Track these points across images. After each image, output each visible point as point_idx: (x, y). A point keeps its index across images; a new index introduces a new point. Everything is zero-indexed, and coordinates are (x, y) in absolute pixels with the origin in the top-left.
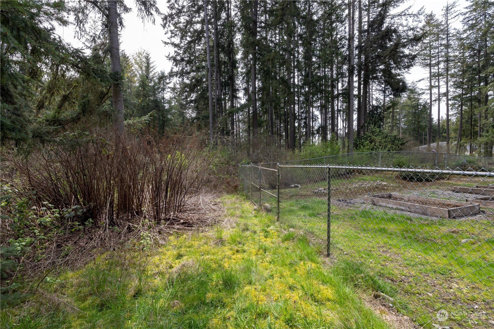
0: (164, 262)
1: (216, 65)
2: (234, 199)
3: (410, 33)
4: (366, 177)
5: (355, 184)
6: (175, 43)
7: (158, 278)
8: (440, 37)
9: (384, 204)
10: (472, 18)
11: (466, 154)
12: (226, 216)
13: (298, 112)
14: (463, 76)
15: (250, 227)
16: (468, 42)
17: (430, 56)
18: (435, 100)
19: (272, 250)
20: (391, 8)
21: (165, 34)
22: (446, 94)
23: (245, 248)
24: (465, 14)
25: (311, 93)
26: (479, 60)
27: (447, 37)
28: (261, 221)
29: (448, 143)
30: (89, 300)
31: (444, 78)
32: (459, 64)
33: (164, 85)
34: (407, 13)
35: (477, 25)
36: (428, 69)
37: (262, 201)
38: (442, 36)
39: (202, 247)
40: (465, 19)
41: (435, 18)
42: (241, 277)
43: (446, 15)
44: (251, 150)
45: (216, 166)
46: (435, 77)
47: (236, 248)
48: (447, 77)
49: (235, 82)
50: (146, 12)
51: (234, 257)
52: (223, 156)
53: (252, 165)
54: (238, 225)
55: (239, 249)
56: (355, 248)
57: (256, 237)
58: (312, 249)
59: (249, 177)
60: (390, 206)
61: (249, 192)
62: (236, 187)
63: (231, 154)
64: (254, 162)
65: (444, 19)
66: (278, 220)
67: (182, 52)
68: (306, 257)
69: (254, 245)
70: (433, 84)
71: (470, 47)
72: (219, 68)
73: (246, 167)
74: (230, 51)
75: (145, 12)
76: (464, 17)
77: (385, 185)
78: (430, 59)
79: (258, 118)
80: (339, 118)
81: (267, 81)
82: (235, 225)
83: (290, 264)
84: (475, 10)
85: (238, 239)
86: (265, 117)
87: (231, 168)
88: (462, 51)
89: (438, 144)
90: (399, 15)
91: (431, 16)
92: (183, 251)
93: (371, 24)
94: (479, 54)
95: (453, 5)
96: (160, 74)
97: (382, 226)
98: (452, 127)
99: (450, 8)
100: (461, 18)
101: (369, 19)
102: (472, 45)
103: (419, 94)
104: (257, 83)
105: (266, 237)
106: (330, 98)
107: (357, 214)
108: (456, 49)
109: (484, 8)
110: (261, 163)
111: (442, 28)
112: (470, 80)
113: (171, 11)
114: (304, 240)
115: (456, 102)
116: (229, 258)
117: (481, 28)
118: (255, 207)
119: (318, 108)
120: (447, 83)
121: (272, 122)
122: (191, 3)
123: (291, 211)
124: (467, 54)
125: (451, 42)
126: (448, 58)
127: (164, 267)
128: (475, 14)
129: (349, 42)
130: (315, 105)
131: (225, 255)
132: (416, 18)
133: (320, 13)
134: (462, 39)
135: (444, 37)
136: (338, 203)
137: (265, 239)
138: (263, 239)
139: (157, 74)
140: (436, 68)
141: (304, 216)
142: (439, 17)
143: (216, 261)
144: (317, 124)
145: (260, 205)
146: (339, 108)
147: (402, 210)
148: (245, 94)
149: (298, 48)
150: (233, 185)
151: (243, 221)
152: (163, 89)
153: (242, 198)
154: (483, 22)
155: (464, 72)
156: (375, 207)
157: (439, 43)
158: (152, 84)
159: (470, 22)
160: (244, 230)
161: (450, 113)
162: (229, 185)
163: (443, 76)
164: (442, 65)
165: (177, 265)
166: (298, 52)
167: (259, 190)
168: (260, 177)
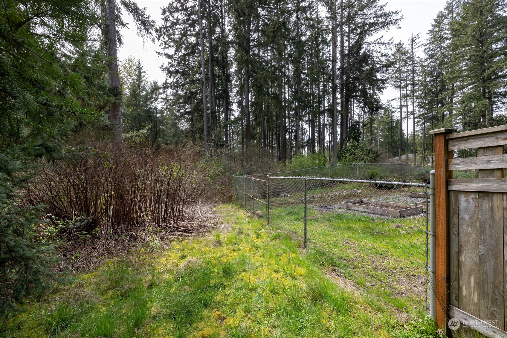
0: (171, 261)
1: (210, 79)
2: (229, 208)
3: (384, 59)
4: (346, 186)
5: (336, 192)
6: (169, 54)
7: (167, 274)
8: (407, 63)
9: (356, 209)
10: (431, 49)
11: (429, 165)
12: (222, 223)
13: (289, 125)
14: (425, 98)
15: (244, 231)
16: (428, 69)
17: (400, 79)
18: (404, 118)
19: (262, 247)
20: (367, 36)
21: (160, 46)
22: (413, 113)
23: (240, 247)
24: (426, 45)
25: (300, 108)
26: (437, 85)
27: (413, 64)
28: (253, 226)
29: (415, 155)
30: (110, 293)
31: (411, 99)
32: (422, 87)
33: (156, 95)
34: (380, 42)
35: (435, 56)
36: (398, 90)
37: (254, 209)
38: (409, 62)
39: (203, 249)
40: (426, 49)
41: (404, 46)
42: (237, 267)
43: (412, 44)
44: (245, 162)
45: (211, 177)
46: (404, 97)
47: (233, 248)
48: (414, 98)
49: (229, 95)
50: (146, 31)
51: (230, 255)
52: (218, 168)
53: (245, 176)
54: (234, 229)
55: (235, 248)
56: (326, 242)
57: (249, 239)
58: (294, 243)
59: (242, 188)
60: (360, 209)
61: (243, 201)
62: (231, 197)
63: (225, 166)
64: (248, 174)
65: (410, 48)
66: (268, 224)
67: (176, 64)
68: (289, 250)
69: (248, 245)
70: (402, 103)
71: (430, 74)
72: (214, 81)
73: (239, 178)
74: (225, 65)
75: (144, 31)
76: (425, 47)
77: (360, 193)
78: (400, 82)
79: (251, 130)
80: (326, 131)
81: (260, 97)
82: (231, 229)
83: (276, 256)
84: (433, 42)
85: (234, 241)
86: (258, 130)
87: (226, 180)
88: (424, 77)
89: (407, 157)
90: (373, 43)
91: (400, 45)
92: (186, 252)
93: (351, 49)
94: (437, 80)
95: (417, 37)
96: (153, 84)
97: (351, 225)
98: (417, 141)
99: (415, 39)
100: (424, 48)
101: (349, 44)
102: (431, 72)
103: (392, 112)
104: (250, 95)
105: (258, 238)
106: (317, 113)
107: (333, 217)
108: (419, 75)
109: (440, 41)
110: (254, 174)
111: (409, 55)
112: (431, 101)
113: (166, 23)
114: (288, 238)
115: (420, 120)
116: (227, 256)
117: (438, 58)
118: (249, 214)
119: (307, 122)
120: (413, 103)
121: (264, 135)
122: (186, 17)
123: (280, 217)
124: (428, 80)
125: (416, 68)
126: (413, 82)
127: (171, 266)
128: (433, 45)
129: (333, 63)
130: (304, 119)
131: (223, 254)
132: (387, 47)
133: (308, 34)
134: (424, 66)
135: (410, 63)
136: (320, 209)
137: (257, 240)
138: (255, 240)
139: (149, 84)
140: (405, 90)
141: (291, 220)
142: (407, 46)
143: (216, 258)
144: (306, 137)
145: (253, 212)
146: (326, 123)
147: (368, 212)
148: (238, 107)
149: (288, 65)
150: (228, 195)
151: (237, 226)
152: (156, 100)
153: (236, 207)
154: (440, 53)
155: (426, 94)
156: (348, 211)
157: (407, 68)
158: (144, 93)
159: (430, 52)
160: (238, 234)
161: (417, 129)
162: (224, 195)
163: (410, 97)
164: (409, 88)
165: (182, 264)
166: (288, 69)
167: (252, 199)
168: (253, 188)
